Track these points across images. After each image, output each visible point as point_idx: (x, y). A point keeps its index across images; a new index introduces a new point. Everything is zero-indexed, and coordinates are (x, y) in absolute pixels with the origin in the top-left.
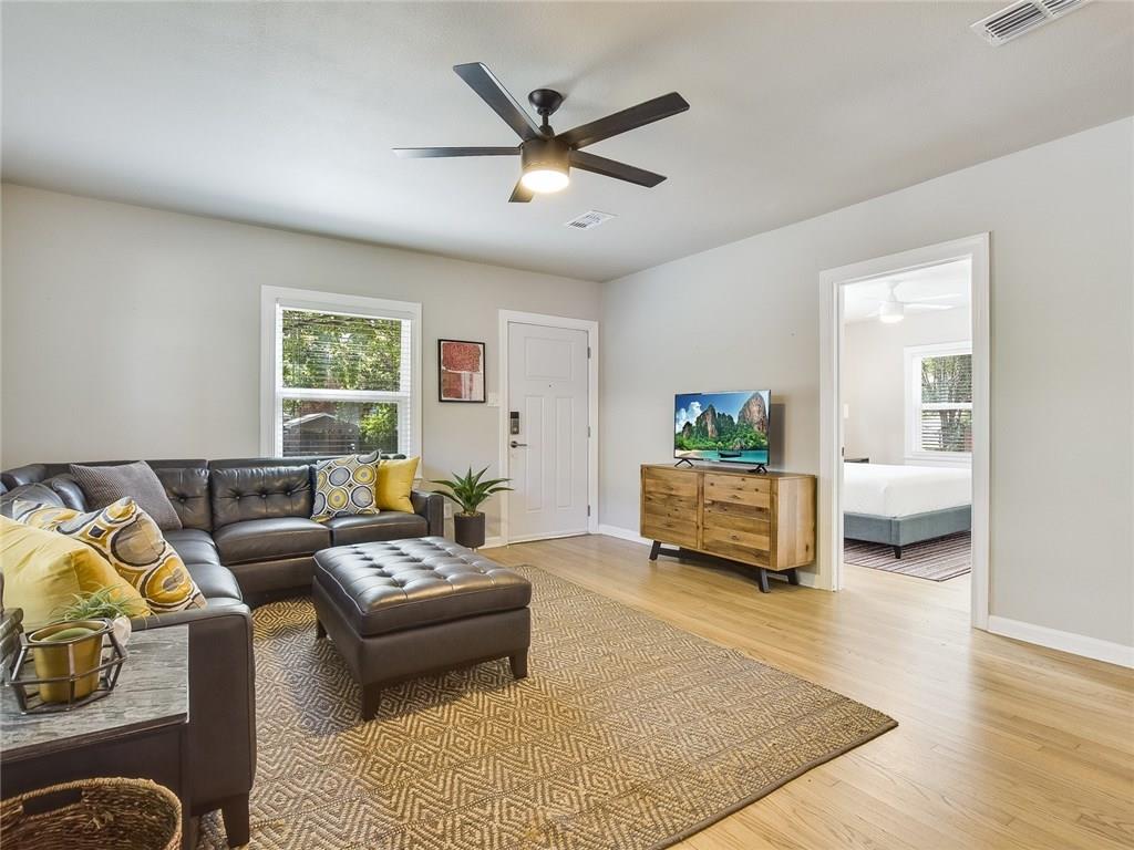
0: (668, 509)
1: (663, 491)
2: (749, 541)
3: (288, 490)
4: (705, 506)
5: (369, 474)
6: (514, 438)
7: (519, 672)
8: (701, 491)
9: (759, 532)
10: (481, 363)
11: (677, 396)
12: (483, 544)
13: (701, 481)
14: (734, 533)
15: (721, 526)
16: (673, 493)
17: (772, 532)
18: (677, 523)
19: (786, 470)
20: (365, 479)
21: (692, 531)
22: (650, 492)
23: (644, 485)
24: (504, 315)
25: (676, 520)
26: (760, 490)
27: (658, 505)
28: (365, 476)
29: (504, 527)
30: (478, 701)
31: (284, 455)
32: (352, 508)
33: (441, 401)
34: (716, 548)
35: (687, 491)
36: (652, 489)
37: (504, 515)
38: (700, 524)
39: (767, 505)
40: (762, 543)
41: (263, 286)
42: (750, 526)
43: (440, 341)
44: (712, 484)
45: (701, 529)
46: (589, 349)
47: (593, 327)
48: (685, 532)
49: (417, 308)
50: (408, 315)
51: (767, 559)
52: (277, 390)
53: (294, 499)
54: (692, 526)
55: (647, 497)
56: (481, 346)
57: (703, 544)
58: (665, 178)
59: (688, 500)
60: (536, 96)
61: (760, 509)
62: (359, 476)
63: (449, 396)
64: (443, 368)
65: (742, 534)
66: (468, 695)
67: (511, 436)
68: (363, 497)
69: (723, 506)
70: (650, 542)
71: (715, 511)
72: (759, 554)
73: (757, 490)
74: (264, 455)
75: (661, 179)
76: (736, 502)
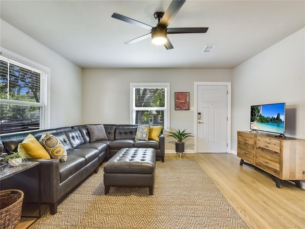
0: (245, 148)
1: (244, 141)
2: (272, 165)
3: (131, 133)
4: (257, 148)
5: (147, 130)
6: (199, 121)
7: (151, 193)
8: (255, 143)
9: (276, 162)
10: (188, 98)
11: (251, 107)
12: (184, 152)
13: (255, 139)
14: (266, 161)
15: (262, 157)
16: (247, 142)
17: (281, 163)
18: (248, 153)
19: (297, 137)
20: (146, 131)
21: (252, 157)
22: (240, 141)
23: (238, 138)
24: (196, 83)
25: (247, 152)
26: (276, 144)
27: (242, 146)
28: (146, 130)
29: (195, 147)
30: (134, 198)
31: (136, 124)
32: (142, 139)
33: (175, 110)
34: (260, 166)
35: (251, 142)
36: (240, 140)
37: (195, 144)
38: (255, 155)
39: (278, 151)
40: (277, 167)
41: (130, 83)
42: (272, 159)
43: (175, 93)
44: (259, 140)
45: (255, 157)
46: (227, 91)
47: (229, 84)
48: (250, 157)
49: (168, 84)
50: (166, 86)
51: (279, 173)
52: (133, 108)
53: (132, 135)
54: (252, 156)
55: (239, 143)
56: (188, 94)
57: (256, 163)
58: (208, 28)
59: (251, 145)
60: (156, 16)
61: (276, 153)
62: (144, 130)
63: (178, 108)
64: (176, 100)
65: (269, 161)
66: (132, 196)
67: (198, 120)
68: (144, 136)
69: (263, 149)
70: (240, 159)
71: (260, 151)
72: (275, 171)
73: (275, 144)
74: (131, 124)
75: (207, 29)
76: (267, 148)
